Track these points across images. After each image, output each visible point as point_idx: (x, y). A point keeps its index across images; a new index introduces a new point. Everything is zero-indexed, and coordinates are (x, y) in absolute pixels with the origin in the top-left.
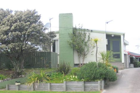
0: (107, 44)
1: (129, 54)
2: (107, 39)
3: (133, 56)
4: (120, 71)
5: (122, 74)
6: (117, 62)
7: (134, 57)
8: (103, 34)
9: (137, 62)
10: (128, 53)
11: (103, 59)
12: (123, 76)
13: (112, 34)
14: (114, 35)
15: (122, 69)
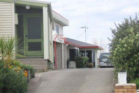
0: (17, 23)
1: (66, 43)
2: (17, 14)
3: (75, 46)
4: (38, 75)
5: (41, 80)
6: (35, 57)
7: (76, 48)
8: (10, 4)
9: (83, 57)
10: (65, 41)
11: (2, 52)
12: (41, 85)
13: (27, 5)
14: (30, 6)
15: (44, 71)
